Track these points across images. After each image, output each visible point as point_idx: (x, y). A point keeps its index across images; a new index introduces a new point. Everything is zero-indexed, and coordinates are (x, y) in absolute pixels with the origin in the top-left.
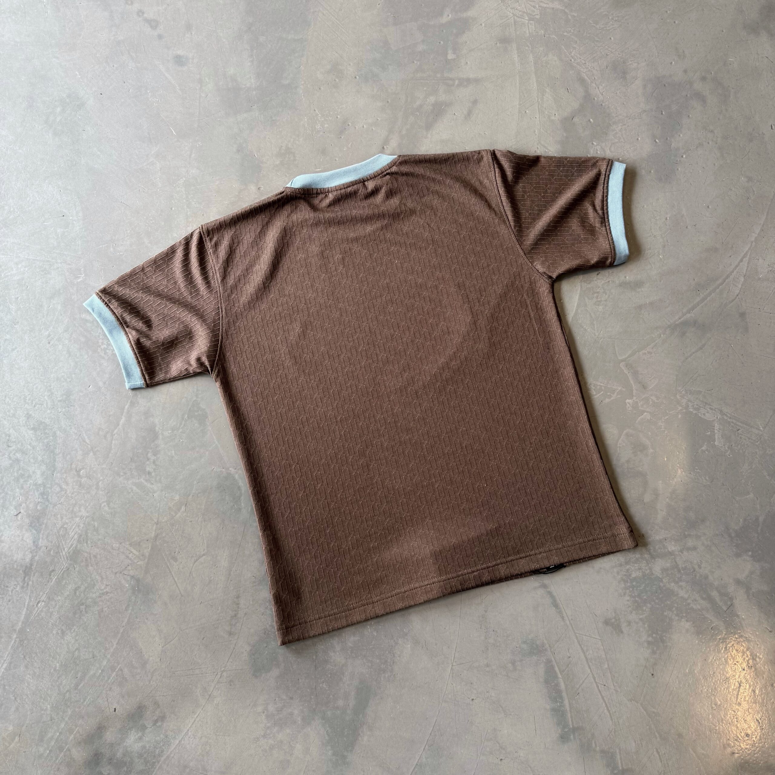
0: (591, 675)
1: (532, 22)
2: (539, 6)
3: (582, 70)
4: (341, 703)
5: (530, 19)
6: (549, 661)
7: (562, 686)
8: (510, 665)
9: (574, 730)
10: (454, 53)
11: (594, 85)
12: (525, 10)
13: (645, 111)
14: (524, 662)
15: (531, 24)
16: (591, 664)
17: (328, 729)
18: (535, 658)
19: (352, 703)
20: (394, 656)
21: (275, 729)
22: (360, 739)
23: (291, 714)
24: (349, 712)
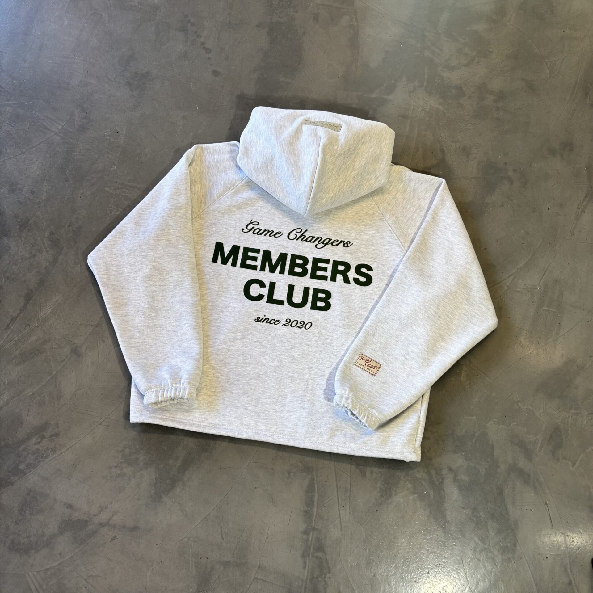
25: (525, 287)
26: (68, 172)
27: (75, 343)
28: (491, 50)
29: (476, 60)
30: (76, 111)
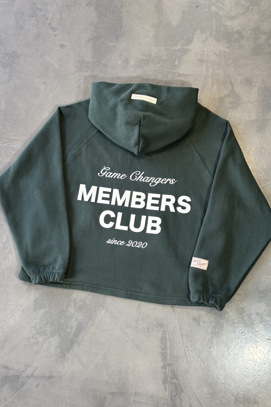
0: (182, 341)
1: (214, 55)
2: (219, 49)
3: (232, 79)
4: (68, 330)
5: (214, 54)
6: (164, 331)
7: (168, 344)
8: (147, 329)
9: (169, 365)
10: (178, 62)
11: (236, 86)
12: (213, 49)
13: (256, 101)
14: (153, 329)
15: (214, 56)
16: (183, 337)
17: (60, 340)
18: (158, 328)
19: (73, 331)
20: (96, 315)
21: (37, 336)
22: (73, 348)
23: (46, 330)
24: (71, 335)
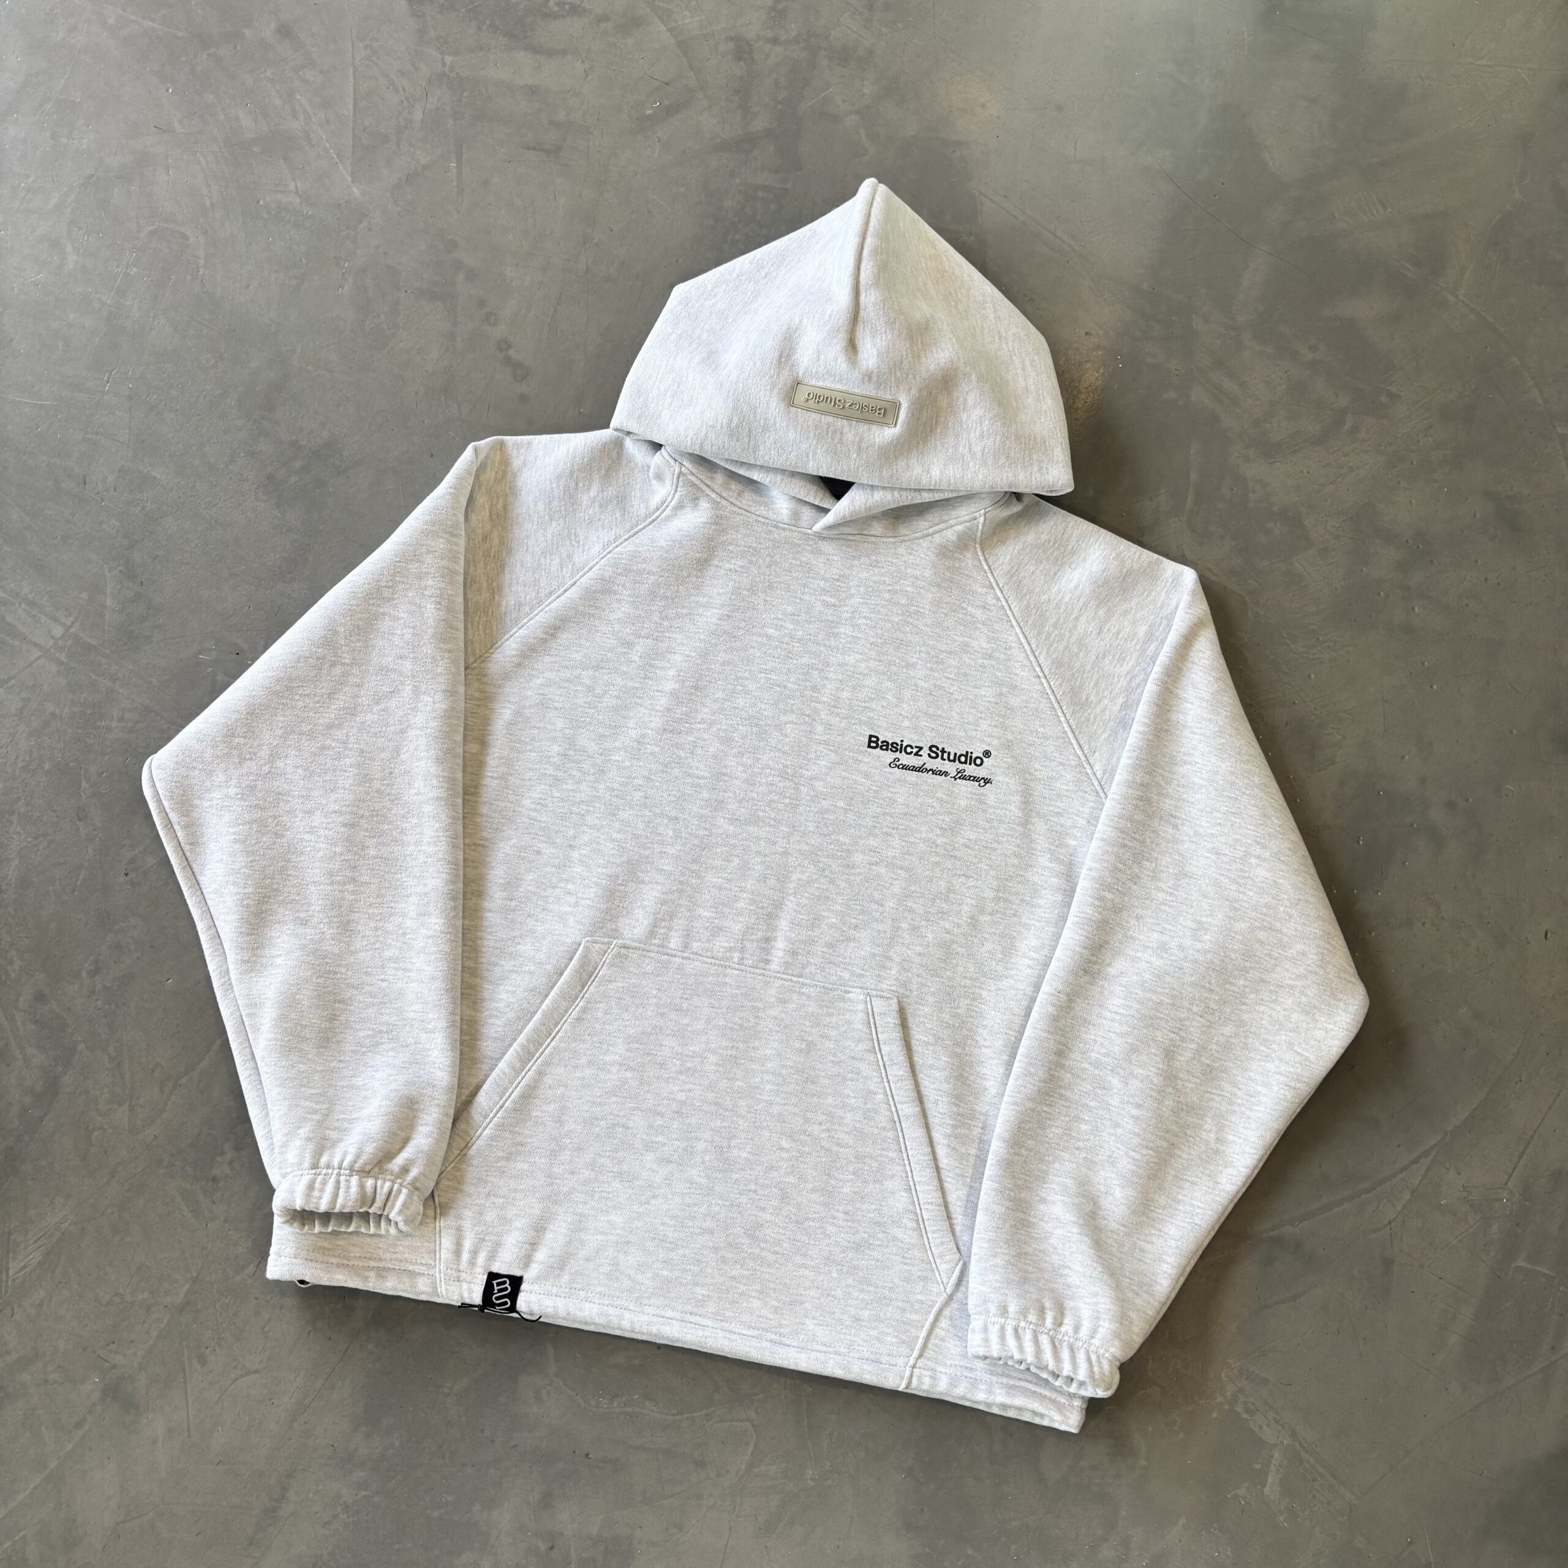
25: (1465, 1194)
26: (87, 786)
27: (114, 1367)
28: (1393, 389)
29: (1349, 423)
30: (108, 575)
